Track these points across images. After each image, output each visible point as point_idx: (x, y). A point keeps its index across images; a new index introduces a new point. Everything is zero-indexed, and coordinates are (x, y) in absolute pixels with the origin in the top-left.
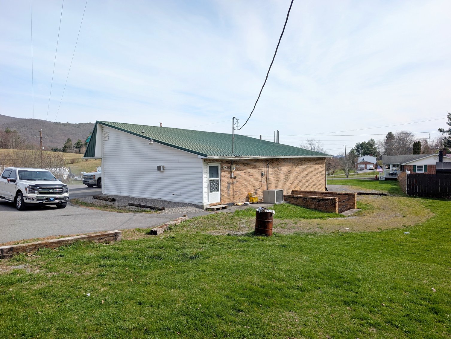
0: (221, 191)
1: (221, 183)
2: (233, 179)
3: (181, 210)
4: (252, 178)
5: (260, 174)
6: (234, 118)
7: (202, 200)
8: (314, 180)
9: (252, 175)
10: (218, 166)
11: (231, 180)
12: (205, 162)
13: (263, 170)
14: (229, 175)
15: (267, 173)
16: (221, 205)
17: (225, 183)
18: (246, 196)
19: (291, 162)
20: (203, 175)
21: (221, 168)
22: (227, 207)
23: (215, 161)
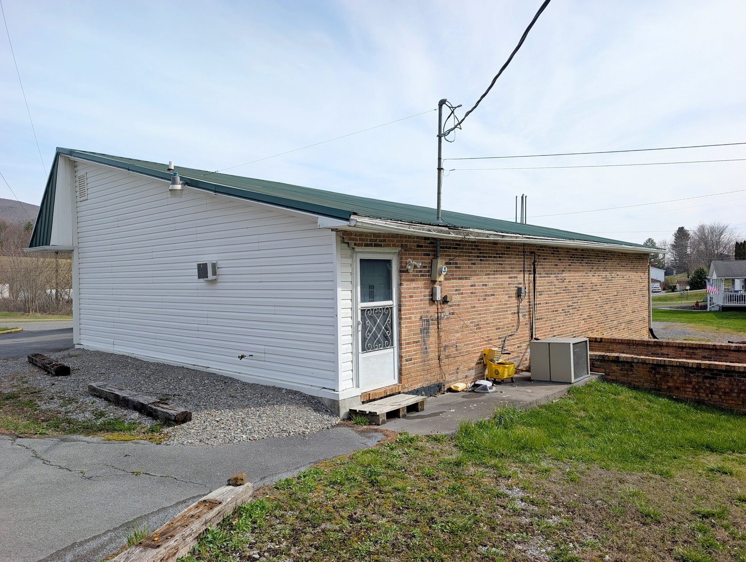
0: (400, 344)
1: (400, 318)
2: (439, 307)
3: (252, 421)
4: (493, 303)
5: (513, 293)
6: (442, 103)
7: (336, 380)
8: (629, 309)
9: (492, 295)
10: (389, 262)
11: (433, 309)
12: (343, 242)
13: (522, 279)
14: (427, 292)
15: (532, 287)
16: (399, 393)
17: (413, 319)
18: (476, 360)
19: (585, 260)
20: (339, 290)
21: (401, 267)
22: (422, 403)
23: (380, 241)
